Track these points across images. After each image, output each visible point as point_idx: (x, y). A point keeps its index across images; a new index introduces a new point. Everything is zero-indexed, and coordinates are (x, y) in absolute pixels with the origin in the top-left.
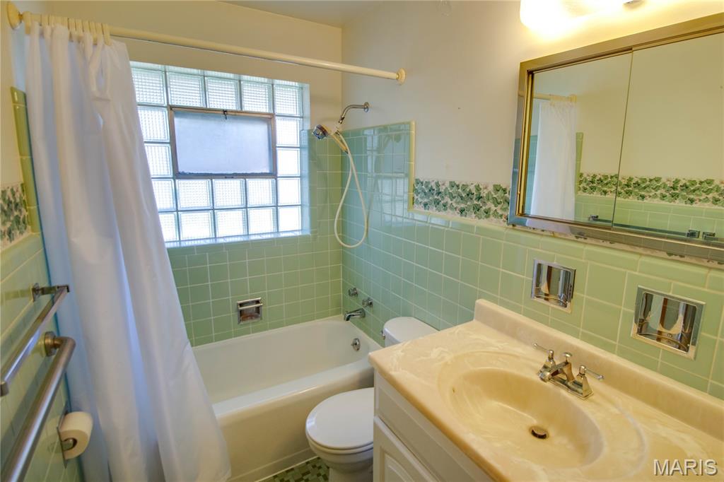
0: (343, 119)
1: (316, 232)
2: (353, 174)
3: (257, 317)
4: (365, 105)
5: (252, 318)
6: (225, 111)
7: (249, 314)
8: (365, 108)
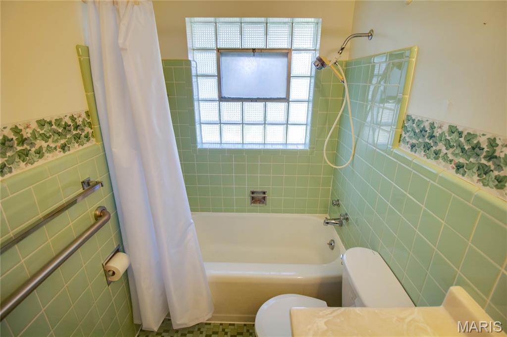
0: (342, 49)
1: (314, 148)
2: (347, 101)
3: (263, 203)
4: (370, 32)
5: (260, 203)
6: (254, 50)
7: (258, 199)
8: (369, 36)
